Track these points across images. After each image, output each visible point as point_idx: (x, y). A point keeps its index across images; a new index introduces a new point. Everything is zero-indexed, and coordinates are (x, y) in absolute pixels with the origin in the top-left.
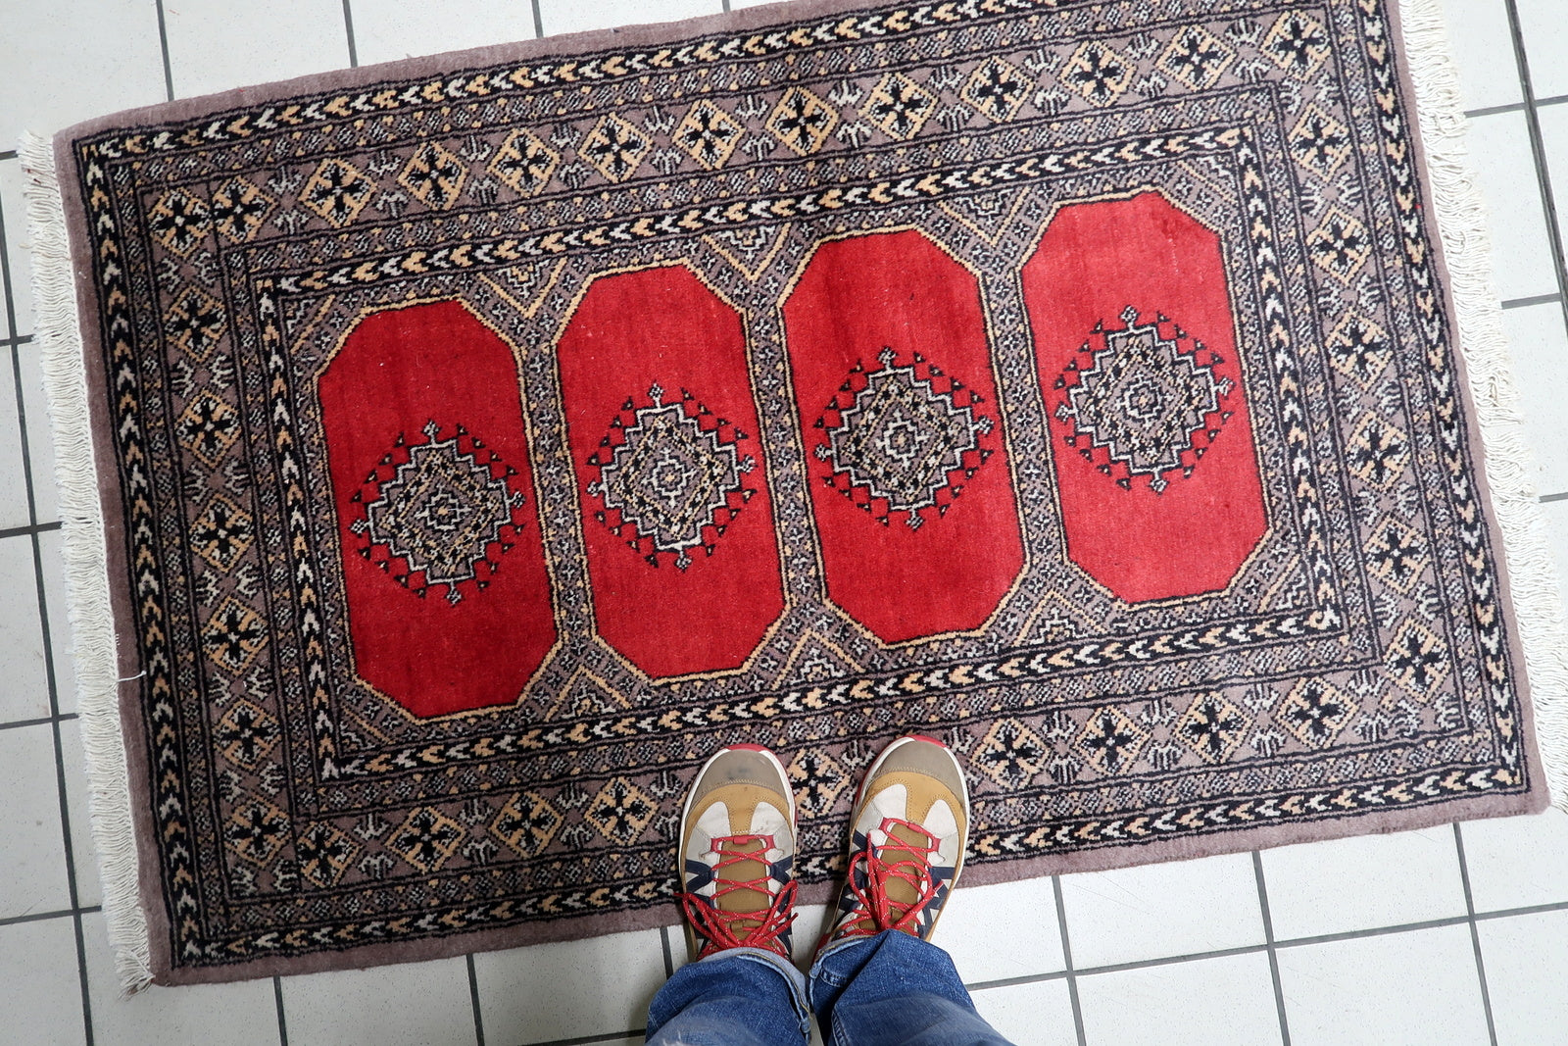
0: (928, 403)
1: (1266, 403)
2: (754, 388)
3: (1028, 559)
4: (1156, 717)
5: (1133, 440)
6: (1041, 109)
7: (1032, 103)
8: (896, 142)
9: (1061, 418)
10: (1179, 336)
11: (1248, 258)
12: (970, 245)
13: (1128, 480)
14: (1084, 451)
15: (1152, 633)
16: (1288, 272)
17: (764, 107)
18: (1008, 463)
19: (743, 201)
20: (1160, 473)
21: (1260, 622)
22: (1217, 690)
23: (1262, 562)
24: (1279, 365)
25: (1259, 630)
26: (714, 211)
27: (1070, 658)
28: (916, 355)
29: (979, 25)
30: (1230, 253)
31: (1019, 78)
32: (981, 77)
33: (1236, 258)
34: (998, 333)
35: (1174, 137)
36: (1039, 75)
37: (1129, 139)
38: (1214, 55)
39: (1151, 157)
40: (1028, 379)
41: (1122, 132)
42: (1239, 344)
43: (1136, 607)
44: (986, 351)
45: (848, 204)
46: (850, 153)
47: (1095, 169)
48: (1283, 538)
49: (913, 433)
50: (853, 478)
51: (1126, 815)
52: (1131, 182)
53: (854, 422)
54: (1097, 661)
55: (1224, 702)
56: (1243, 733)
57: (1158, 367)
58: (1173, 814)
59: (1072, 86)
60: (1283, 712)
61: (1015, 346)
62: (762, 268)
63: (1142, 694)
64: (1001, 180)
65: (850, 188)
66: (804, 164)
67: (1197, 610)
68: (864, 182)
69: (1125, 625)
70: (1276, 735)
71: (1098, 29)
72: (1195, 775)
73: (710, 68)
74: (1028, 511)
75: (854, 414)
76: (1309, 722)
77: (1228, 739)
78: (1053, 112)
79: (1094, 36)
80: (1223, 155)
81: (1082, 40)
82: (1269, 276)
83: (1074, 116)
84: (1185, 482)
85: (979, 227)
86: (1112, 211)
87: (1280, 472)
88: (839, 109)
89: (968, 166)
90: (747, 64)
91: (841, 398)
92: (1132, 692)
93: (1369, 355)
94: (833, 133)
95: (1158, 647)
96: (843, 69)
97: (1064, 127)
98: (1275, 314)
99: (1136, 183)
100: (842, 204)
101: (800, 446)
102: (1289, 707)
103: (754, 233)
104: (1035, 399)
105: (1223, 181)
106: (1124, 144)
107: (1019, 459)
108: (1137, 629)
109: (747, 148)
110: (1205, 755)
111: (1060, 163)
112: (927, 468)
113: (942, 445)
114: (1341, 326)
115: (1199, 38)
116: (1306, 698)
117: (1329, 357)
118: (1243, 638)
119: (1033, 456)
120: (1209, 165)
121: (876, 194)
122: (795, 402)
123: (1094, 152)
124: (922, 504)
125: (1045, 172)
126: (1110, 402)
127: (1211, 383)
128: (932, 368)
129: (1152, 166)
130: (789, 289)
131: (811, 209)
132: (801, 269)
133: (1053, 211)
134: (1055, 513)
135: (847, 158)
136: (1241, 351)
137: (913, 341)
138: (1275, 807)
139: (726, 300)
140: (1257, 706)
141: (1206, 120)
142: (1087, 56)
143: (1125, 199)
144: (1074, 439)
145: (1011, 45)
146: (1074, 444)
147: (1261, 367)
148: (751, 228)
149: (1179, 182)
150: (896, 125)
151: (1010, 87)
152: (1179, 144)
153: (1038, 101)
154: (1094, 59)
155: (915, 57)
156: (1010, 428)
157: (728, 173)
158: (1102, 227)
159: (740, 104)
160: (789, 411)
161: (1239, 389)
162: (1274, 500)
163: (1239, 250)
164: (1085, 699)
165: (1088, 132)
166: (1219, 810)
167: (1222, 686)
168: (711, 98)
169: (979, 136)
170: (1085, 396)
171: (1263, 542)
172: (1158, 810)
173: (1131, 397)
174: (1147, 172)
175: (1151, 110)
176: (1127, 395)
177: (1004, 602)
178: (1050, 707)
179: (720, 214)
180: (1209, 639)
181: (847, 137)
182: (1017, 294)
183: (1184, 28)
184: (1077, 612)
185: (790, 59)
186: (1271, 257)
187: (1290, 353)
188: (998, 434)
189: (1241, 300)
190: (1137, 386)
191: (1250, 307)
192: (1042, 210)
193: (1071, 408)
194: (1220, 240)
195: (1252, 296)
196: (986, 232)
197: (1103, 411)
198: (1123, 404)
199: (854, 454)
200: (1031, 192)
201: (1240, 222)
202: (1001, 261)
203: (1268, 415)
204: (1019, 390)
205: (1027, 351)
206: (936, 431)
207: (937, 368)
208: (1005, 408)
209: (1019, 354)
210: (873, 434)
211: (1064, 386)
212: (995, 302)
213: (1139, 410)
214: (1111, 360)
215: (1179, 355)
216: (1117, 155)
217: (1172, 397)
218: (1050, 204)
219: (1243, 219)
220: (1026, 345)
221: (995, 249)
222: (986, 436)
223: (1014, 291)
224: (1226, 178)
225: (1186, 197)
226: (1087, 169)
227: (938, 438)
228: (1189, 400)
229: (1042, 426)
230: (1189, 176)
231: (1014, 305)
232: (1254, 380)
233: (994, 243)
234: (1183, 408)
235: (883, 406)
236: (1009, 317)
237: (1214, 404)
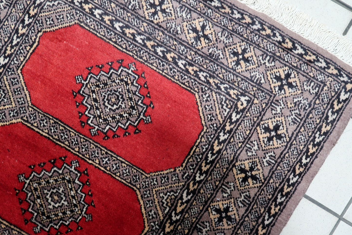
0: (50, 177)
1: (150, 57)
3: (135, 188)
4: (228, 191)
5: (125, 115)
9: (95, 135)
10: (101, 68)
11: (94, 20)
12: (7, 114)
13: (137, 129)
14: (114, 137)
15: (198, 167)
16: (110, 10)
18: (96, 167)
20: (144, 115)
21: (225, 125)
22: (237, 161)
23: (205, 107)
24: (140, 41)
25: (228, 128)
27: (182, 203)
28: (30, 167)
30: (86, 25)
33: (90, 24)
34: (47, 131)
35: (29, 9)
37: (17, 26)
39: (30, 24)
40: (72, 134)
41: (13, 27)
42: (122, 49)
43: (184, 165)
44: (49, 142)
47: (18, 47)
48: (203, 92)
49: (57, 192)
50: (55, 227)
51: (254, 231)
52: (33, 38)
53: (36, 209)
54: (191, 195)
55: (243, 162)
56: (259, 165)
57: (106, 84)
58: (267, 214)
60: (263, 145)
61: (56, 129)
63: (216, 189)
67: (203, 144)
69: (187, 174)
70: (269, 154)
72: (260, 194)
74: (118, 174)
75: (33, 207)
76: (275, 138)
77: (257, 172)
82: (106, 18)
84: (155, 108)
85: (4, 106)
86: (37, 54)
87: (178, 73)
91: (24, 206)
92: (212, 192)
93: (164, 7)
95: (204, 169)
98: (121, 28)
99: (35, 37)
102: (264, 141)
104: (81, 138)
105: (59, 6)
106: (17, 29)
107: (97, 161)
108: (192, 171)
110: (256, 185)
111: (5, 57)
112: (73, 197)
113: (70, 185)
114: (145, 8)
116: (265, 132)
117: (152, 22)
118: (226, 137)
119: (101, 156)
120: (50, 6)
122: (11, 224)
123: (12, 42)
124: (85, 210)
125: (4, 66)
126: (104, 112)
127: (127, 71)
128: (40, 165)
129: (33, 26)
133: (20, 75)
134: (127, 165)
136: (124, 50)
137: (24, 164)
138: (295, 176)
140: (254, 152)
143: (37, 46)
144: (106, 136)
146: (108, 138)
147: (136, 48)
149: (47, 21)
152: (33, 10)
156: (84, 155)
158: (40, 62)
160: (12, 229)
161: (137, 63)
162: (187, 84)
163: (88, 21)
164: (201, 211)
165: (2, 38)
166: (279, 197)
167: (237, 159)
170: (95, 119)
171: (198, 100)
172: (261, 218)
173: (108, 103)
174: (34, 30)
175: (14, 10)
176: (106, 104)
177: (143, 211)
178: (194, 226)
180: (216, 148)
182: (39, 112)
184: (168, 187)
186: (100, 12)
187: (140, 34)
188: (82, 161)
189: (106, 35)
190: (106, 98)
191: (111, 34)
192: (16, 78)
193: (95, 128)
194: (79, 25)
195: (108, 30)
196: (8, 105)
197: (105, 117)
198: (108, 108)
199: (47, 219)
200: (7, 77)
201: (78, 12)
202: (22, 108)
203: (155, 60)
204: (73, 140)
205: (62, 126)
206: (63, 183)
207: (41, 163)
208: (75, 151)
209: (60, 130)
210: (45, 206)
211: (85, 124)
212: (35, 123)
213: (115, 104)
214: (89, 99)
215: (108, 74)
216: (19, 35)
217: (121, 89)
218: (17, 74)
219: (78, 10)
220: (60, 125)
221: (16, 107)
222: (79, 166)
223: (37, 112)
224: (59, 3)
225: (54, 23)
226: (15, 50)
227: (66, 184)
228: (127, 83)
229: (92, 143)
230: (47, 16)
231: (42, 117)
232: (139, 55)
233: (14, 105)
234: (127, 88)
235: (39, 194)
236: (44, 122)
237: (135, 76)
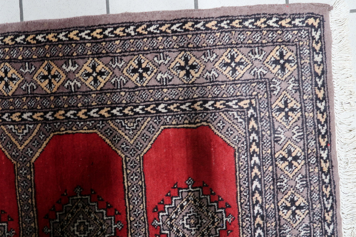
0: (95, 212)
1: (248, 228)
2: (18, 198)
6: (160, 82)
7: (156, 78)
8: (92, 90)
9: (154, 226)
10: (212, 194)
11: (247, 161)
12: (121, 142)
16: (265, 169)
17: (33, 69)
19: (20, 112)
24: (256, 212)
26: (6, 115)
28: (92, 190)
29: (135, 39)
30: (239, 158)
31: (151, 66)
32: (133, 64)
33: (241, 160)
34: (129, 184)
35: (219, 101)
36: (160, 65)
37: (198, 99)
38: (242, 63)
39: (207, 109)
40: (141, 206)
41: (195, 96)
42: (239, 200)
44: (123, 192)
45: (67, 118)
46: (70, 94)
47: (181, 112)
49: (87, 226)
52: (197, 120)
53: (62, 218)
57: (201, 206)
59: (174, 72)
61: (137, 191)
62: (25, 144)
64: (138, 113)
65: (69, 111)
66: (49, 97)
68: (75, 108)
71: (189, 46)
73: (10, 48)
75: (62, 214)
78: (165, 84)
79: (187, 49)
80: (241, 112)
81: (181, 51)
82: (256, 170)
83: (175, 86)
85: (126, 134)
86: (187, 132)
88: (67, 73)
89: (123, 105)
90: (27, 47)
91: (57, 206)
93: (298, 211)
94: (63, 84)
96: (70, 54)
97: (169, 91)
98: (256, 188)
99: (199, 121)
100: (64, 118)
101: (37, 226)
103: (23, 127)
104: (143, 216)
105: (239, 124)
106: (196, 102)
109: (23, 87)
111: (166, 108)
113: (100, 232)
114: (286, 196)
115: (236, 55)
117: (279, 210)
120: (234, 116)
121: (81, 114)
122: (36, 207)
123: (182, 104)
125: (158, 112)
126: (177, 221)
127: (224, 217)
128: (98, 197)
129: (208, 114)
130: (37, 154)
131: (51, 118)
132: (44, 145)
133: (160, 130)
135: (68, 96)
136: (239, 203)
137: (91, 184)
139: (9, 157)
141: (234, 95)
142: (183, 58)
143: (193, 128)
144: (159, 236)
145: (149, 50)
147: (248, 212)
148: (22, 125)
149: (219, 122)
150: (93, 83)
151: (146, 70)
152: (221, 104)
153: (158, 78)
154: (186, 60)
155: (104, 52)
156: (131, 228)
157: (14, 98)
159: (22, 66)
160: (33, 210)
161: (236, 221)
163: (243, 157)
165: (180, 94)
168: (9, 62)
169: (129, 92)
170: (166, 217)
173: (187, 219)
174: (205, 116)
175: (210, 87)
176: (185, 218)
179: (9, 117)
181: (69, 86)
183: (229, 49)
185: (47, 47)
186: (258, 161)
187: (261, 207)
188: (126, 230)
189: (241, 180)
190: (190, 214)
191: (245, 184)
192: (155, 129)
193: (159, 222)
194: (235, 151)
195: (247, 179)
196: (129, 137)
197: (174, 224)
198: (183, 222)
199: (60, 232)
200: (151, 120)
201: (245, 144)
202: (134, 151)
203: (248, 234)
204: (137, 211)
205: (142, 194)
206: (98, 226)
207: (101, 197)
208: (130, 218)
209: (138, 194)
210: (70, 224)
211: (157, 211)
212: (129, 170)
213: (190, 225)
214: (179, 201)
215: (211, 203)
216: (192, 107)
217: (206, 221)
218: (159, 127)
219: (247, 142)
220: (142, 191)
221: (132, 145)
222: (120, 230)
223: (139, 165)
224: (241, 123)
225: (222, 130)
226: (178, 112)
227: (98, 229)
228: (213, 223)
229: (145, 229)
230: (224, 120)
231: (138, 172)
232: (244, 217)
233: (132, 142)
234: (210, 226)
235: (75, 212)
236: (135, 177)
237: (225, 226)
